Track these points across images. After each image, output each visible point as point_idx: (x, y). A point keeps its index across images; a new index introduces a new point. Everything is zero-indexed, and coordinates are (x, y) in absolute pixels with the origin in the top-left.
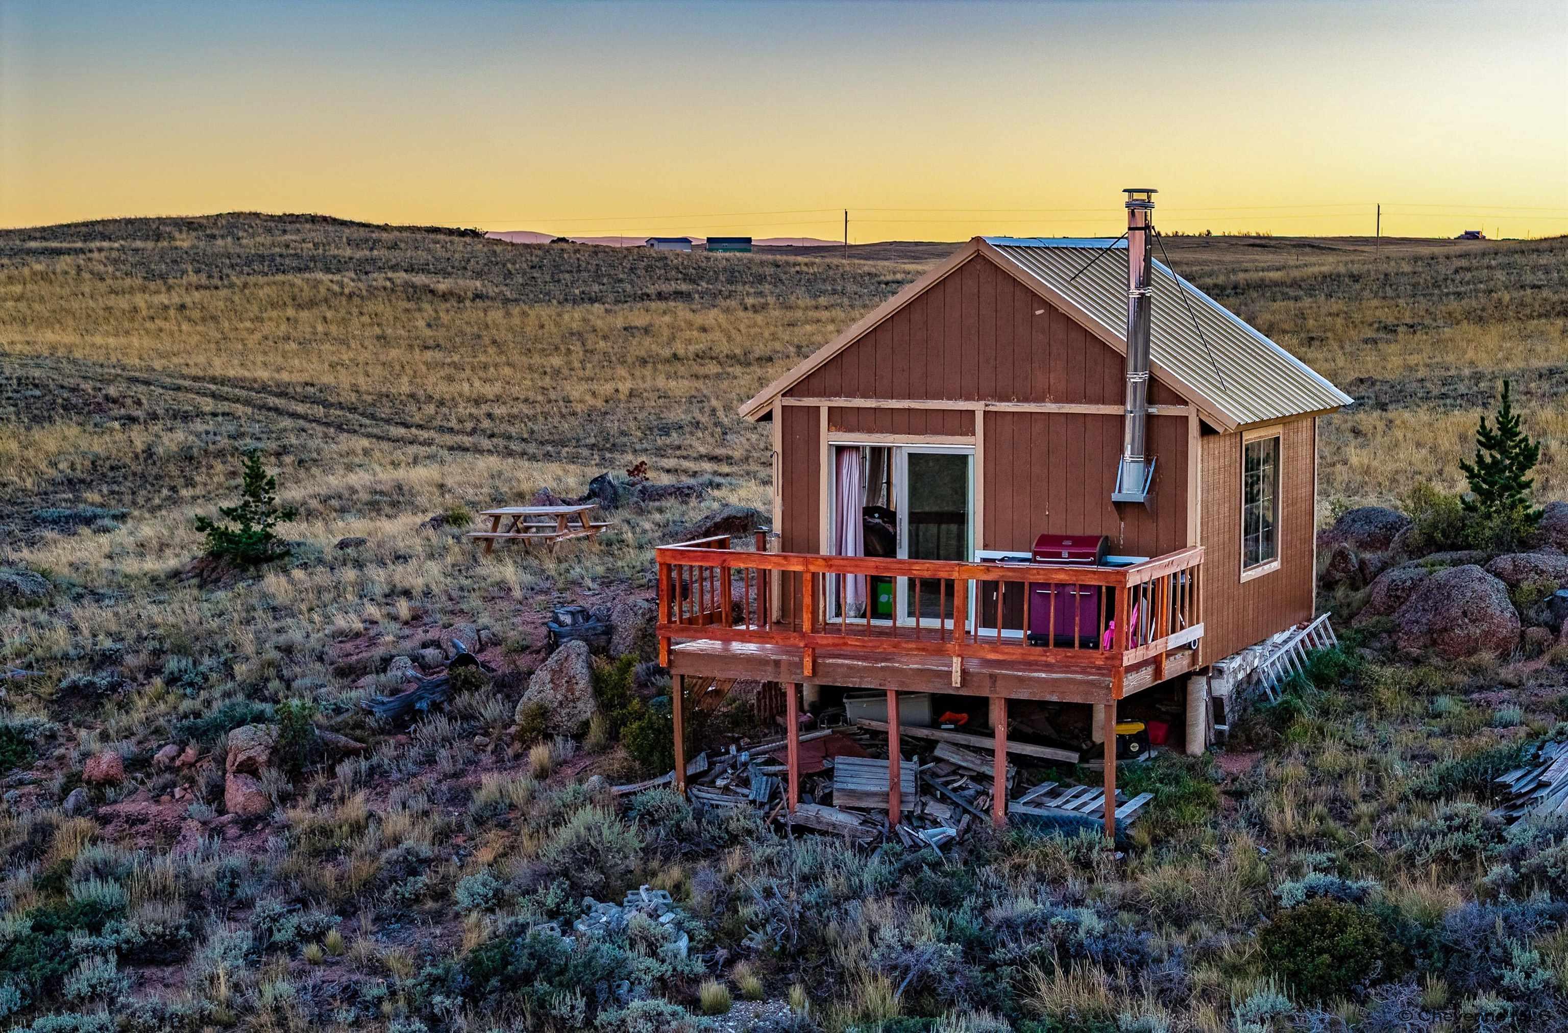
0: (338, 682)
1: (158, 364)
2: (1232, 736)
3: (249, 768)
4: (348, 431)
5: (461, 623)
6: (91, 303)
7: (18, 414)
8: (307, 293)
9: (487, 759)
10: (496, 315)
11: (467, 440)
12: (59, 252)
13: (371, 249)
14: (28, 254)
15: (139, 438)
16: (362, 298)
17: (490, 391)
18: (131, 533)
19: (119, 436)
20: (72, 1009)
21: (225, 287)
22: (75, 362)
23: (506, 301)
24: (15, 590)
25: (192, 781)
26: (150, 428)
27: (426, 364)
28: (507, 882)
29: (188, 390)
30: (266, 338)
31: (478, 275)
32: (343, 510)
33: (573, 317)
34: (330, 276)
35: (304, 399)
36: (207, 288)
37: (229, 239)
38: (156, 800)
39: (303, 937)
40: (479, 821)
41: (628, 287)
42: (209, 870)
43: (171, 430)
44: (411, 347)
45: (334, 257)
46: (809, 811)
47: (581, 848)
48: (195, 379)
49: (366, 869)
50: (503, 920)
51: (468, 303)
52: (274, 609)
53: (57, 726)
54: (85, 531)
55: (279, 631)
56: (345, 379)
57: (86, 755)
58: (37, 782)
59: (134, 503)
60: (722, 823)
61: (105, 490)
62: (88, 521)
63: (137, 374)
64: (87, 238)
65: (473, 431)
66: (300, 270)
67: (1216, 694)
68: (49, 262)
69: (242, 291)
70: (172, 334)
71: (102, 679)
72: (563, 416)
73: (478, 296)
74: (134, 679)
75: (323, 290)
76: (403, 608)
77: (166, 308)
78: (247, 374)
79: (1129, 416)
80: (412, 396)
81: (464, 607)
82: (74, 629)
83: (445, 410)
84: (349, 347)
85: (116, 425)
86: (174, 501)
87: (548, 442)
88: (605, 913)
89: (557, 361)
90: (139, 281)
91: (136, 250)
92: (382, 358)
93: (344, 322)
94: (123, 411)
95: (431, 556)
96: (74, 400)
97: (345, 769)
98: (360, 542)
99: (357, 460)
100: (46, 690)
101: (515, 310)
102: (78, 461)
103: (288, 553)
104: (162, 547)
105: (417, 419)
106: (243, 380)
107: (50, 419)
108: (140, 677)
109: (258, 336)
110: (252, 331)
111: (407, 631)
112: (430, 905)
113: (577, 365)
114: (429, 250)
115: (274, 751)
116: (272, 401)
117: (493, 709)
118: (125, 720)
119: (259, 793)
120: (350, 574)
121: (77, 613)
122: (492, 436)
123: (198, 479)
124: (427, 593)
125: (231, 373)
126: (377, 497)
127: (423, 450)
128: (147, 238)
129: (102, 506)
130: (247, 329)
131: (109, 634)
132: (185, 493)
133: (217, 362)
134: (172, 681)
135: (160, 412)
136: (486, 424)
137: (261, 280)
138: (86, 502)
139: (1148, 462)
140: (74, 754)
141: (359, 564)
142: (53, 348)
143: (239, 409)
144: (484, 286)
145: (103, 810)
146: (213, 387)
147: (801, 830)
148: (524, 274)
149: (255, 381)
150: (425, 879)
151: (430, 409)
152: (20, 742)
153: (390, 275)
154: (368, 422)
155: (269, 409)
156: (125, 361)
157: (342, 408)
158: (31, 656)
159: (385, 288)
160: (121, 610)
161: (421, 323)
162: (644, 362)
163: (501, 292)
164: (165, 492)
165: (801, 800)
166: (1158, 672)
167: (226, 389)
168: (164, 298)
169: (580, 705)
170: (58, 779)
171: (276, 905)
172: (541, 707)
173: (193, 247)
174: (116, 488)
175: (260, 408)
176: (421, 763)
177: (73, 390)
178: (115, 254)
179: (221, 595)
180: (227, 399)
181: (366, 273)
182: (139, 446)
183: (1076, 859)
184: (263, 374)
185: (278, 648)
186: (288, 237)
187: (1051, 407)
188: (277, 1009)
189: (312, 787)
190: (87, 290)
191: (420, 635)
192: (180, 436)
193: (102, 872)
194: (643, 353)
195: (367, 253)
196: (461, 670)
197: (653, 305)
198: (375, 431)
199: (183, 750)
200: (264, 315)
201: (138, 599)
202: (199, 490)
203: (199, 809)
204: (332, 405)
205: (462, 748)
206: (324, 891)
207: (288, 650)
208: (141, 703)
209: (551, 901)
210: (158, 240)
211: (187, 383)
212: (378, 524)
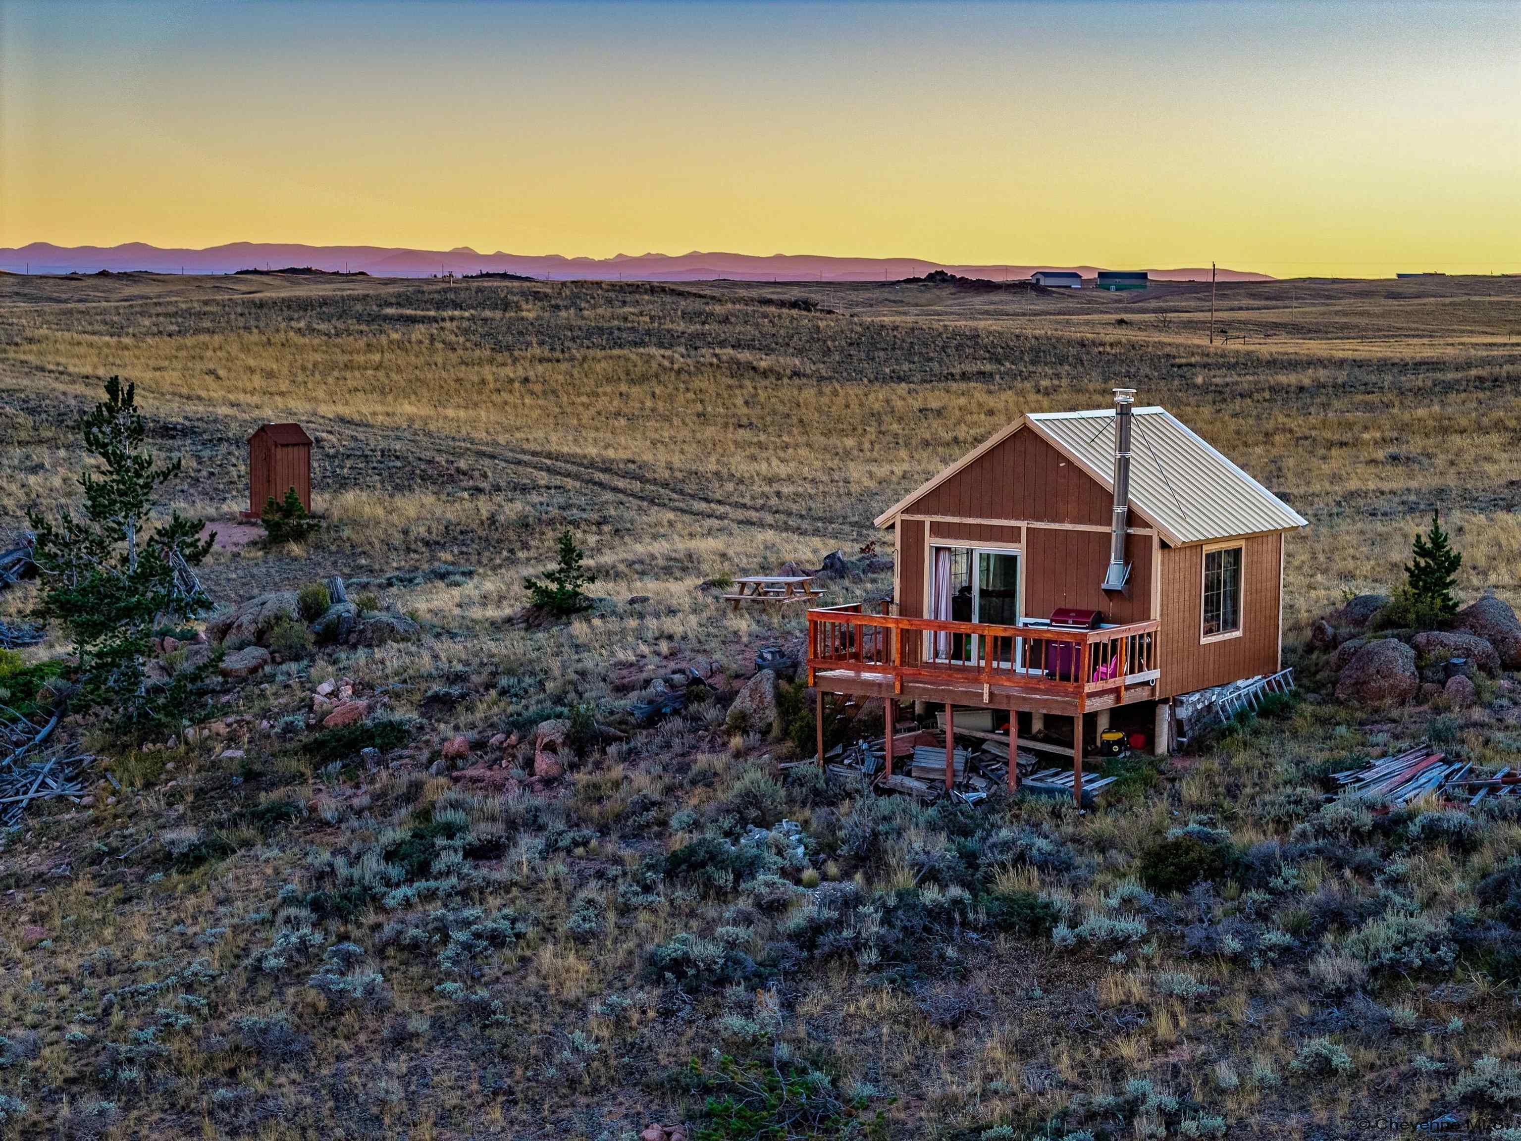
0: (613, 695)
1: (502, 439)
2: (1189, 745)
3: (550, 747)
4: (659, 505)
5: (700, 658)
6: (444, 374)
7: (382, 482)
8: (640, 369)
9: (705, 745)
10: (809, 394)
11: (754, 515)
12: (413, 320)
13: (704, 323)
14: (385, 320)
15: (485, 507)
16: (689, 374)
17: (783, 470)
18: (476, 587)
19: (467, 505)
20: (436, 879)
21: (565, 359)
22: (429, 434)
23: (821, 379)
24: (392, 629)
25: (514, 757)
26: (494, 498)
27: (735, 442)
28: (702, 815)
29: (526, 464)
30: (599, 413)
31: (800, 352)
32: (643, 573)
33: (877, 397)
34: (662, 351)
35: (625, 475)
36: (549, 360)
37: (572, 311)
38: (490, 768)
39: (576, 844)
40: (694, 783)
41: (935, 366)
42: (521, 808)
43: (511, 500)
44: (726, 425)
45: (668, 331)
46: (896, 780)
47: (747, 795)
48: (534, 454)
49: (618, 808)
50: (696, 836)
51: (786, 380)
52: (577, 646)
53: (425, 721)
54: (440, 584)
55: (579, 661)
56: (662, 456)
57: (444, 740)
58: (411, 757)
59: (479, 562)
60: (842, 786)
61: (456, 551)
62: (442, 576)
63: (484, 448)
64: (440, 305)
65: (762, 508)
66: (636, 344)
67: (1179, 717)
68: (404, 330)
69: (581, 365)
70: (515, 407)
71: (455, 690)
72: (839, 496)
73: (796, 374)
74: (477, 692)
75: (654, 365)
76: (664, 647)
77: (511, 381)
78: (578, 451)
79: (1114, 535)
80: (717, 474)
81: (707, 647)
82: (436, 657)
83: (742, 488)
84: (671, 425)
85: (466, 495)
86: (512, 561)
87: (820, 519)
88: (758, 834)
89: (850, 442)
90: (488, 353)
91: (485, 320)
92: (699, 436)
93: (671, 398)
94: (471, 483)
95: (694, 611)
96: (430, 472)
97: (612, 749)
98: (645, 600)
99: (662, 531)
100: (417, 697)
101: (827, 390)
102: (434, 526)
103: (590, 607)
104: (501, 598)
105: (718, 496)
106: (574, 455)
107: (410, 489)
108: (481, 690)
109: (592, 411)
110: (586, 406)
111: (664, 663)
112: (656, 828)
113: (867, 446)
114: (757, 325)
115: (567, 736)
116: (599, 476)
117: (711, 713)
118: (470, 718)
119: (556, 763)
120: (633, 623)
121: (437, 646)
122: (777, 512)
123: (532, 543)
124: (684, 638)
125: (565, 449)
126: (671, 563)
127: (716, 523)
128: (495, 307)
129: (453, 564)
130: (583, 404)
131: (460, 661)
132: (522, 555)
133: (554, 438)
134: (504, 692)
135: (503, 484)
136: (774, 501)
137: (599, 354)
138: (439, 560)
139: (1126, 563)
140: (436, 739)
141: (641, 616)
142: (411, 420)
143: (570, 483)
144: (803, 363)
145: (455, 774)
146: (548, 462)
147: (890, 792)
148: (842, 351)
149: (585, 457)
150: (653, 813)
151: (730, 486)
152: (400, 731)
153: (717, 351)
154: (675, 496)
155: (595, 483)
156: (474, 435)
157: (656, 484)
158: (405, 675)
159: (711, 365)
160: (469, 645)
161: (739, 401)
162: (926, 444)
163: (818, 370)
164: (505, 553)
165: (893, 773)
166: (1118, 699)
167: (559, 464)
168: (508, 371)
169: (767, 712)
170: (425, 755)
171: (561, 826)
172: (741, 712)
173: (538, 318)
174: (464, 549)
175: (588, 482)
176: (661, 747)
177: (429, 462)
178: (465, 324)
179: (540, 635)
180: (559, 474)
181: (696, 348)
182: (485, 514)
183: (1053, 812)
184: (592, 451)
185: (576, 672)
186: (627, 309)
187: (1068, 526)
188: (556, 880)
189: (591, 760)
190: (440, 360)
191: (672, 665)
192: (518, 506)
193: (455, 805)
194: (928, 436)
195: (698, 327)
196: (694, 687)
197: (954, 386)
198: (681, 505)
199: (508, 737)
200: (600, 390)
201: (481, 637)
202: (533, 553)
203: (517, 772)
204: (648, 481)
205: (689, 739)
206: (591, 820)
207: (583, 674)
208: (482, 707)
209: (726, 825)
210: (505, 310)
211: (526, 458)
212: (668, 585)
